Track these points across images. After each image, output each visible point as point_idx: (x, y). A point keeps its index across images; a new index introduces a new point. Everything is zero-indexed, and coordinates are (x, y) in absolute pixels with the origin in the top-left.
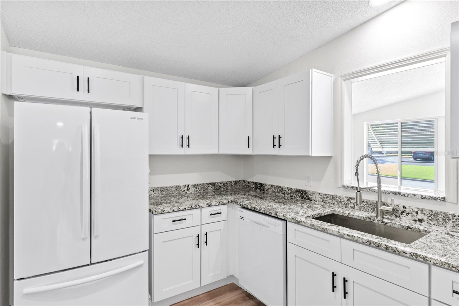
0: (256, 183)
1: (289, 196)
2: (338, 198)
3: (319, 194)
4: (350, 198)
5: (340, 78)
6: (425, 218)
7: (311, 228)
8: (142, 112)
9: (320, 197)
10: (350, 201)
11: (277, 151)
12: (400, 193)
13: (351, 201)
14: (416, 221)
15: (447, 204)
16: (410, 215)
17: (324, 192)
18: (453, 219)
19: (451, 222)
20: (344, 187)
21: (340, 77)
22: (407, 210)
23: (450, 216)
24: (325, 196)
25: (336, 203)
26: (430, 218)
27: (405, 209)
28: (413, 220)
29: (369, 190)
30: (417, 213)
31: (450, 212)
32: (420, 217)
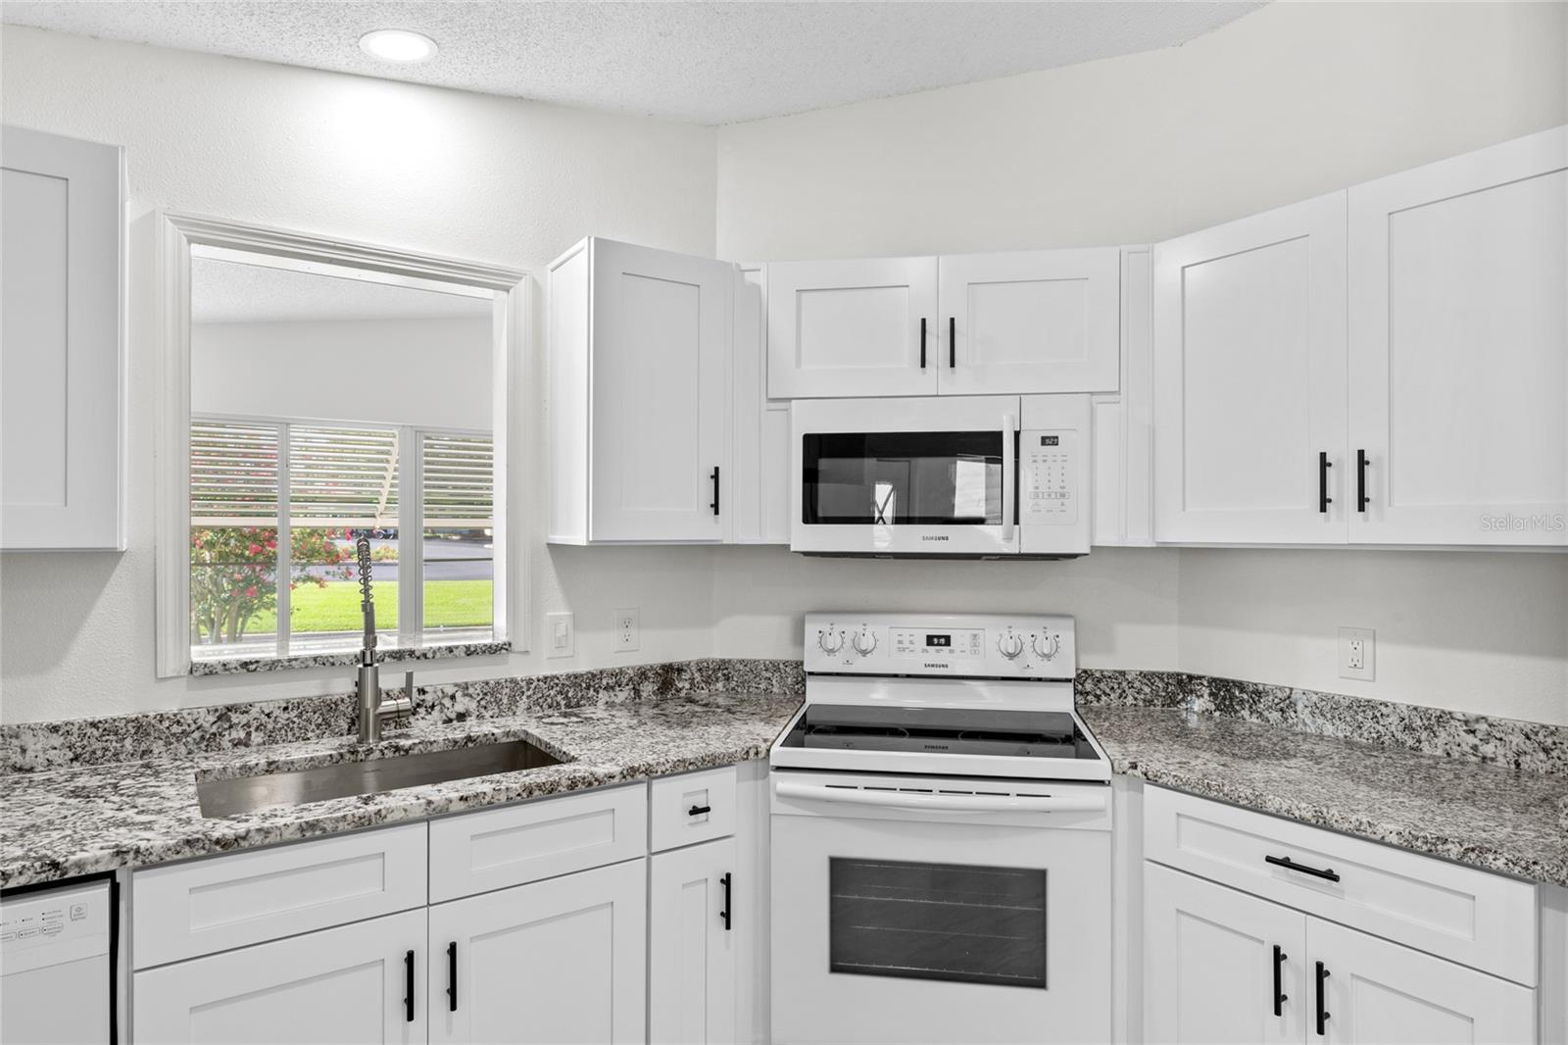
2: (166, 723)
3: (55, 729)
4: (229, 709)
5: (169, 223)
6: (473, 706)
9: (57, 740)
10: (229, 720)
12: (412, 653)
13: (235, 718)
14: (450, 721)
16: (437, 708)
17: (79, 714)
18: (528, 690)
19: (524, 697)
20: (206, 671)
21: (174, 222)
22: (429, 698)
23: (523, 684)
24: (89, 731)
25: (158, 747)
26: (483, 703)
27: (422, 697)
28: (445, 722)
29: (311, 663)
30: (453, 697)
31: (519, 675)
32: (459, 708)
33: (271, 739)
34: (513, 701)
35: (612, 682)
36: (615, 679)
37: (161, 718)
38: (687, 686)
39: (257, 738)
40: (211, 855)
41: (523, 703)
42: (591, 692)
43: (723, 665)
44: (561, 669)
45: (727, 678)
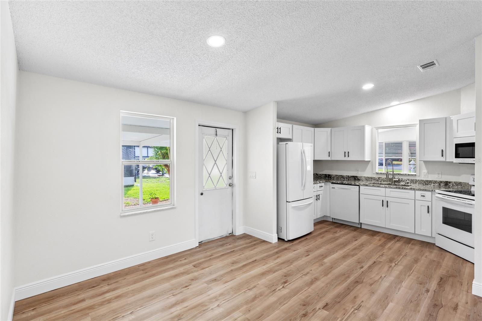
0: (325, 175)
1: (347, 179)
3: (364, 177)
4: (380, 177)
5: (374, 128)
6: (409, 182)
7: (373, 187)
8: (291, 141)
9: (365, 178)
10: (379, 179)
11: (346, 159)
12: (400, 174)
15: (417, 177)
17: (366, 176)
18: (419, 181)
20: (377, 173)
22: (403, 180)
26: (411, 182)
30: (406, 180)
31: (418, 179)
32: (407, 182)
33: (384, 181)
34: (416, 182)
35: (434, 182)
36: (435, 182)
37: (373, 177)
38: (452, 185)
39: (382, 181)
40: (365, 186)
41: (418, 183)
42: (430, 183)
43: (460, 183)
44: (425, 179)
45: (461, 185)
